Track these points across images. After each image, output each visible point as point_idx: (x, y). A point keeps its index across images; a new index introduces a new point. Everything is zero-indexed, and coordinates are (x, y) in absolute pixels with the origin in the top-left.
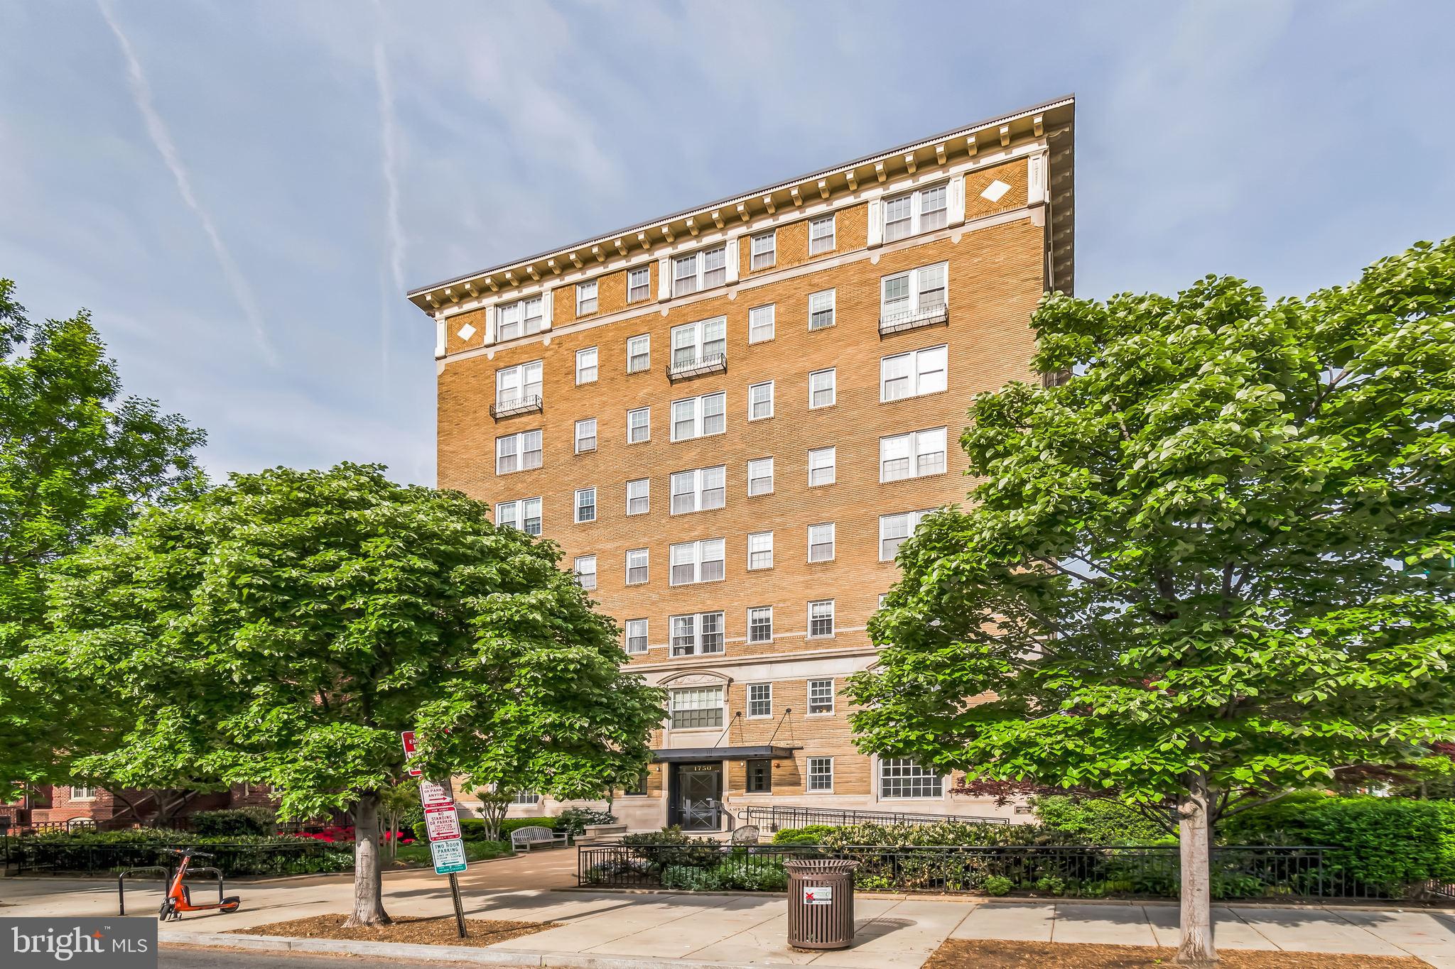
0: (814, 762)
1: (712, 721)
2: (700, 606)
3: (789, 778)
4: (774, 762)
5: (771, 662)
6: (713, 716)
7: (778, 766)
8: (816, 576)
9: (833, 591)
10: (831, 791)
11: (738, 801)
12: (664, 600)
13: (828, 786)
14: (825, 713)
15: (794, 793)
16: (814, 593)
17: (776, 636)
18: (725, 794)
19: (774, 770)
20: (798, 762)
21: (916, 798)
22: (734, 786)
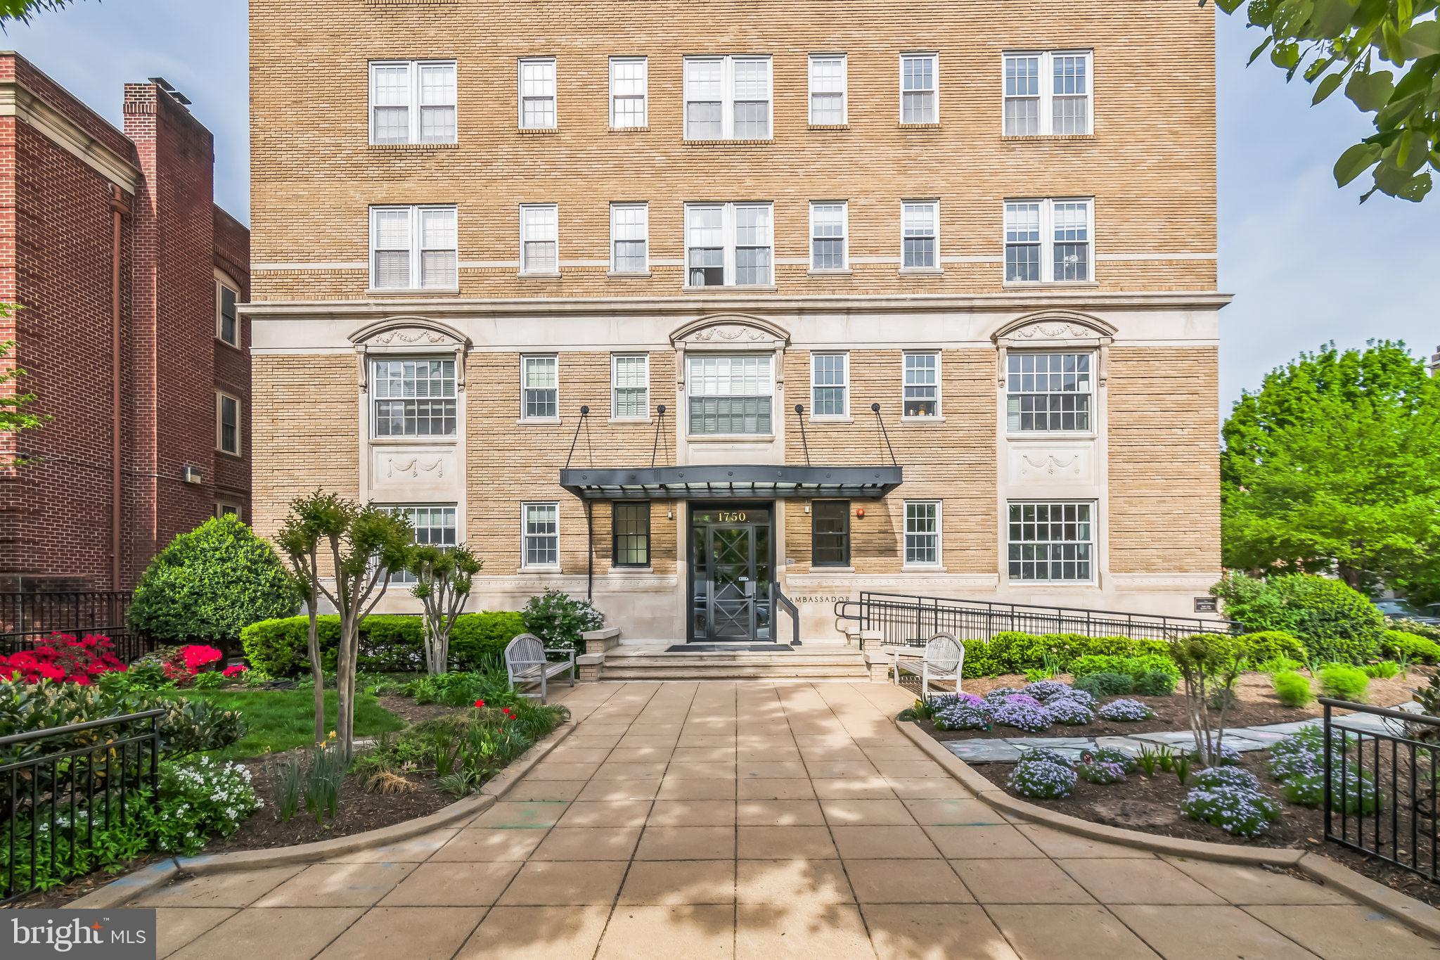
0: (911, 511)
1: (750, 422)
2: (735, 188)
3: (878, 540)
4: (855, 508)
5: (848, 311)
6: (757, 410)
7: (860, 517)
8: (913, 152)
9: (939, 184)
10: (938, 565)
11: (799, 582)
12: (672, 168)
13: (931, 556)
14: (922, 417)
15: (884, 570)
16: (909, 185)
17: (856, 260)
18: (780, 569)
19: (854, 522)
20: (892, 510)
21: (1057, 582)
22: (794, 553)
